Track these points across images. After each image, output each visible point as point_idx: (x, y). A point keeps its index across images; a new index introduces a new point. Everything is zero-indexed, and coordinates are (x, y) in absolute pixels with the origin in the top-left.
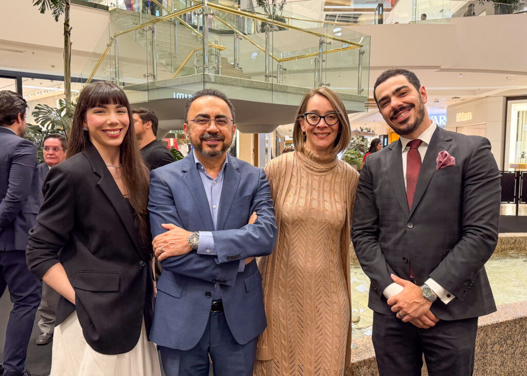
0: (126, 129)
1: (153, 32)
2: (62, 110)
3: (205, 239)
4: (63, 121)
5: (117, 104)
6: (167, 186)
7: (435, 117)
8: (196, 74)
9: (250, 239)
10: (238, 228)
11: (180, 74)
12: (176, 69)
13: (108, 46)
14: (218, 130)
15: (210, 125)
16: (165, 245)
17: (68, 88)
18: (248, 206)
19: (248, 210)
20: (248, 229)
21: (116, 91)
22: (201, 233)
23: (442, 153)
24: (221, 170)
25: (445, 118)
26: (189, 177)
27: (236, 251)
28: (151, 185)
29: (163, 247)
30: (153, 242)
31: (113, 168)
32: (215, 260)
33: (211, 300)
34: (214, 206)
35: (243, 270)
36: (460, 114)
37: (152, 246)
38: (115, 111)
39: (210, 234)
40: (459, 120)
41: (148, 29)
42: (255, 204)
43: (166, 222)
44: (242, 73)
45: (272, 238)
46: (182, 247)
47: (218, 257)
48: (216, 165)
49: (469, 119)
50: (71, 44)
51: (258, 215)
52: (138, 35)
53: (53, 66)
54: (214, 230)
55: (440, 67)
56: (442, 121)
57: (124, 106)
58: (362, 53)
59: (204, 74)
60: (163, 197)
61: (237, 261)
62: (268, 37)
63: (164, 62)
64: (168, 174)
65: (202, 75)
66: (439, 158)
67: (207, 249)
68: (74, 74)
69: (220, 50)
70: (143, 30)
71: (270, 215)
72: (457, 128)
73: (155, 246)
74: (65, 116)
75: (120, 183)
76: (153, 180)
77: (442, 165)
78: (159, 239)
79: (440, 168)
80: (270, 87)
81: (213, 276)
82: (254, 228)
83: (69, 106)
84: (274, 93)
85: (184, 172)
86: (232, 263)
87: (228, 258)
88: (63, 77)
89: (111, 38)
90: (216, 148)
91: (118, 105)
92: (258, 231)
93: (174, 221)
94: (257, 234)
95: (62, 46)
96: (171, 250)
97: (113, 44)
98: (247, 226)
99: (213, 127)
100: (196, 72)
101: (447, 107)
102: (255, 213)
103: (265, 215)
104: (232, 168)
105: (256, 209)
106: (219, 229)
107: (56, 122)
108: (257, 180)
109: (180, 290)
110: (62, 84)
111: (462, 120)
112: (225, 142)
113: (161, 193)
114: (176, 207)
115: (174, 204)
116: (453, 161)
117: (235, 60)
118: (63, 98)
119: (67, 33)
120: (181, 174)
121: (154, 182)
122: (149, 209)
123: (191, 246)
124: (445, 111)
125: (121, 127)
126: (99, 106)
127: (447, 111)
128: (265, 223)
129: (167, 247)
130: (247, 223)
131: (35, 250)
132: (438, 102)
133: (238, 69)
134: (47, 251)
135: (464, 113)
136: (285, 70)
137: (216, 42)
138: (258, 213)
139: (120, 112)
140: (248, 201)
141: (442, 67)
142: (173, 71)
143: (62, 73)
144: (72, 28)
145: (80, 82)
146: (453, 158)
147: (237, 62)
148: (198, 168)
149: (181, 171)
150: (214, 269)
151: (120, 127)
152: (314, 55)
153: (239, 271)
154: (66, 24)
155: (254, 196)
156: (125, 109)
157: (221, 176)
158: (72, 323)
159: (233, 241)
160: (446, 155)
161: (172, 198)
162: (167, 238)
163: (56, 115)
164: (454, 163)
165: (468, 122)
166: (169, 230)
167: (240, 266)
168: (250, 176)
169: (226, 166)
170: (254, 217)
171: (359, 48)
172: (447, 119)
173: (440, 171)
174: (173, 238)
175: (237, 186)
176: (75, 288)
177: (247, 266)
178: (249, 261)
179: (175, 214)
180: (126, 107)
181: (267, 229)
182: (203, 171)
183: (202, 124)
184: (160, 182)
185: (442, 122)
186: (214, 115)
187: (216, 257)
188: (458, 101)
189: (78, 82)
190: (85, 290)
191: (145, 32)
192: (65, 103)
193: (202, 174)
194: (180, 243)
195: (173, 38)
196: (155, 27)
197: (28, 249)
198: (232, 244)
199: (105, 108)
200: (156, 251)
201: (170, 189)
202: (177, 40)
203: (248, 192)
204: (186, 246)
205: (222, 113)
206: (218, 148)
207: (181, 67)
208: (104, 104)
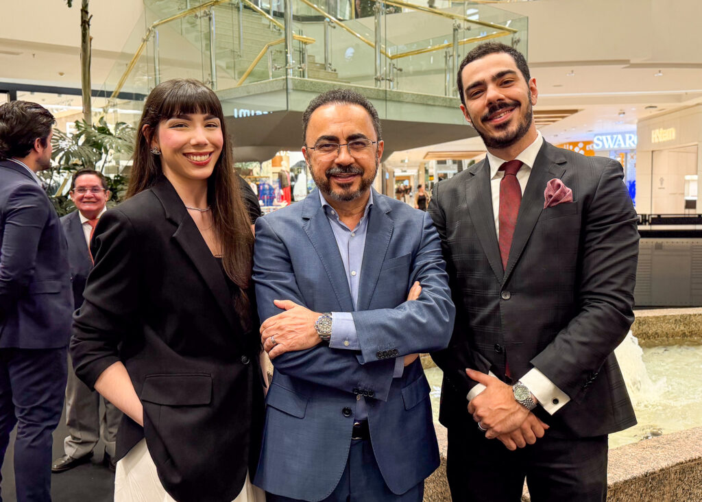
0: (218, 153)
1: (210, 19)
2: (78, 136)
3: (342, 324)
4: (82, 152)
5: (206, 113)
6: (282, 241)
7: (620, 137)
8: (271, 79)
9: (412, 324)
10: (393, 308)
11: (247, 81)
12: (241, 73)
13: (144, 41)
14: (353, 160)
15: (339, 152)
16: (280, 333)
17: (87, 105)
18: (407, 273)
19: (405, 279)
20: (409, 309)
21: (205, 92)
22: (335, 316)
23: (552, 183)
24: (362, 216)
25: (635, 138)
26: (313, 227)
27: (391, 343)
28: (257, 241)
29: (276, 336)
30: (261, 329)
31: (197, 213)
32: (358, 357)
33: (352, 420)
34: (353, 273)
35: (400, 375)
36: (657, 130)
37: (259, 335)
38: (202, 124)
39: (348, 316)
40: (657, 141)
41: (202, 14)
42: (417, 268)
43: (282, 297)
44: (337, 77)
45: (447, 323)
46: (306, 337)
47: (363, 352)
48: (354, 212)
49: (670, 138)
50: (91, 39)
51: (423, 286)
52: (186, 26)
53: (61, 74)
54: (354, 311)
55: (629, 61)
56: (631, 142)
57: (216, 116)
58: (515, 42)
59: (287, 78)
60: (274, 259)
61: (392, 358)
62: (379, 21)
63: (223, 64)
64: (282, 224)
65: (283, 79)
66: (549, 191)
67: (345, 339)
68: (96, 85)
69: (306, 43)
70: (196, 16)
71: (443, 285)
72: (653, 152)
73: (264, 334)
74: (83, 144)
75: (209, 237)
76: (259, 232)
77: (554, 201)
78: (271, 323)
79: (549, 206)
80: (382, 95)
81: (355, 385)
82: (419, 307)
83: (89, 130)
84: (388, 103)
85: (306, 219)
86: (384, 363)
87: (378, 354)
88: (80, 90)
89: (149, 29)
90: (351, 188)
91: (207, 115)
92: (425, 311)
93: (292, 296)
94: (423, 316)
95: (78, 43)
96: (289, 341)
97: (151, 39)
98: (405, 304)
99: (344, 156)
100: (271, 77)
101: (636, 121)
102: (417, 283)
103: (434, 285)
104: (379, 212)
105: (419, 276)
106: (362, 308)
107: (72, 154)
108: (420, 231)
109: (304, 405)
110: (79, 99)
111: (661, 140)
112: (365, 176)
113: (272, 252)
114: (295, 276)
115: (292, 270)
116: (570, 195)
117: (326, 60)
118: (81, 118)
119: (85, 24)
120: (301, 223)
121: (262, 235)
122: (254, 278)
123: (320, 335)
124: (634, 127)
125: (211, 150)
126: (179, 117)
127: (638, 128)
128: (436, 299)
129: (282, 336)
130: (405, 298)
131: (84, 342)
132: (624, 113)
133: (330, 70)
134: (100, 344)
135: (664, 129)
136: (401, 70)
137: (301, 32)
138: (422, 283)
139: (209, 126)
140: (406, 264)
141: (632, 62)
142: (236, 76)
143: (78, 85)
144: (91, 16)
145: (103, 96)
146: (569, 190)
147: (330, 61)
148: (326, 213)
149: (301, 219)
150: (355, 372)
151: (209, 149)
152: (443, 48)
153: (394, 377)
154: (84, 11)
155: (414, 255)
156: (217, 120)
157: (363, 226)
158: (141, 458)
159: (385, 327)
160: (559, 186)
161: (288, 260)
162: (283, 323)
163: (71, 144)
164: (570, 198)
165: (670, 142)
166: (285, 310)
167: (395, 368)
168: (407, 225)
169: (370, 209)
170: (416, 290)
171: (512, 35)
172: (638, 139)
173: (550, 211)
174: (293, 322)
175: (387, 240)
176: (143, 401)
177: (407, 369)
178: (410, 359)
179: (294, 286)
180: (219, 118)
181: (438, 308)
182: (334, 218)
183: (326, 151)
184: (270, 236)
185: (630, 145)
186: (346, 136)
187: (359, 352)
188: (654, 112)
189: (100, 96)
190: (161, 405)
191: (199, 20)
192: (83, 125)
193: (333, 223)
194: (303, 330)
195: (236, 28)
196: (213, 12)
197: (73, 340)
198: (383, 333)
199: (189, 119)
200: (266, 344)
201: (284, 245)
202: (241, 31)
203: (406, 250)
204: (312, 336)
205: (357, 131)
206: (355, 188)
207: (249, 70)
208: (188, 113)
